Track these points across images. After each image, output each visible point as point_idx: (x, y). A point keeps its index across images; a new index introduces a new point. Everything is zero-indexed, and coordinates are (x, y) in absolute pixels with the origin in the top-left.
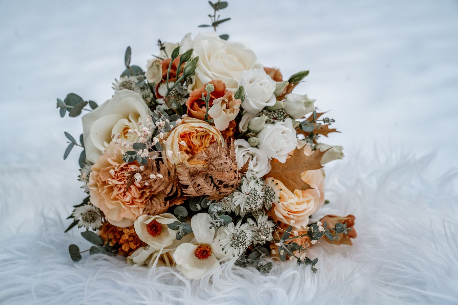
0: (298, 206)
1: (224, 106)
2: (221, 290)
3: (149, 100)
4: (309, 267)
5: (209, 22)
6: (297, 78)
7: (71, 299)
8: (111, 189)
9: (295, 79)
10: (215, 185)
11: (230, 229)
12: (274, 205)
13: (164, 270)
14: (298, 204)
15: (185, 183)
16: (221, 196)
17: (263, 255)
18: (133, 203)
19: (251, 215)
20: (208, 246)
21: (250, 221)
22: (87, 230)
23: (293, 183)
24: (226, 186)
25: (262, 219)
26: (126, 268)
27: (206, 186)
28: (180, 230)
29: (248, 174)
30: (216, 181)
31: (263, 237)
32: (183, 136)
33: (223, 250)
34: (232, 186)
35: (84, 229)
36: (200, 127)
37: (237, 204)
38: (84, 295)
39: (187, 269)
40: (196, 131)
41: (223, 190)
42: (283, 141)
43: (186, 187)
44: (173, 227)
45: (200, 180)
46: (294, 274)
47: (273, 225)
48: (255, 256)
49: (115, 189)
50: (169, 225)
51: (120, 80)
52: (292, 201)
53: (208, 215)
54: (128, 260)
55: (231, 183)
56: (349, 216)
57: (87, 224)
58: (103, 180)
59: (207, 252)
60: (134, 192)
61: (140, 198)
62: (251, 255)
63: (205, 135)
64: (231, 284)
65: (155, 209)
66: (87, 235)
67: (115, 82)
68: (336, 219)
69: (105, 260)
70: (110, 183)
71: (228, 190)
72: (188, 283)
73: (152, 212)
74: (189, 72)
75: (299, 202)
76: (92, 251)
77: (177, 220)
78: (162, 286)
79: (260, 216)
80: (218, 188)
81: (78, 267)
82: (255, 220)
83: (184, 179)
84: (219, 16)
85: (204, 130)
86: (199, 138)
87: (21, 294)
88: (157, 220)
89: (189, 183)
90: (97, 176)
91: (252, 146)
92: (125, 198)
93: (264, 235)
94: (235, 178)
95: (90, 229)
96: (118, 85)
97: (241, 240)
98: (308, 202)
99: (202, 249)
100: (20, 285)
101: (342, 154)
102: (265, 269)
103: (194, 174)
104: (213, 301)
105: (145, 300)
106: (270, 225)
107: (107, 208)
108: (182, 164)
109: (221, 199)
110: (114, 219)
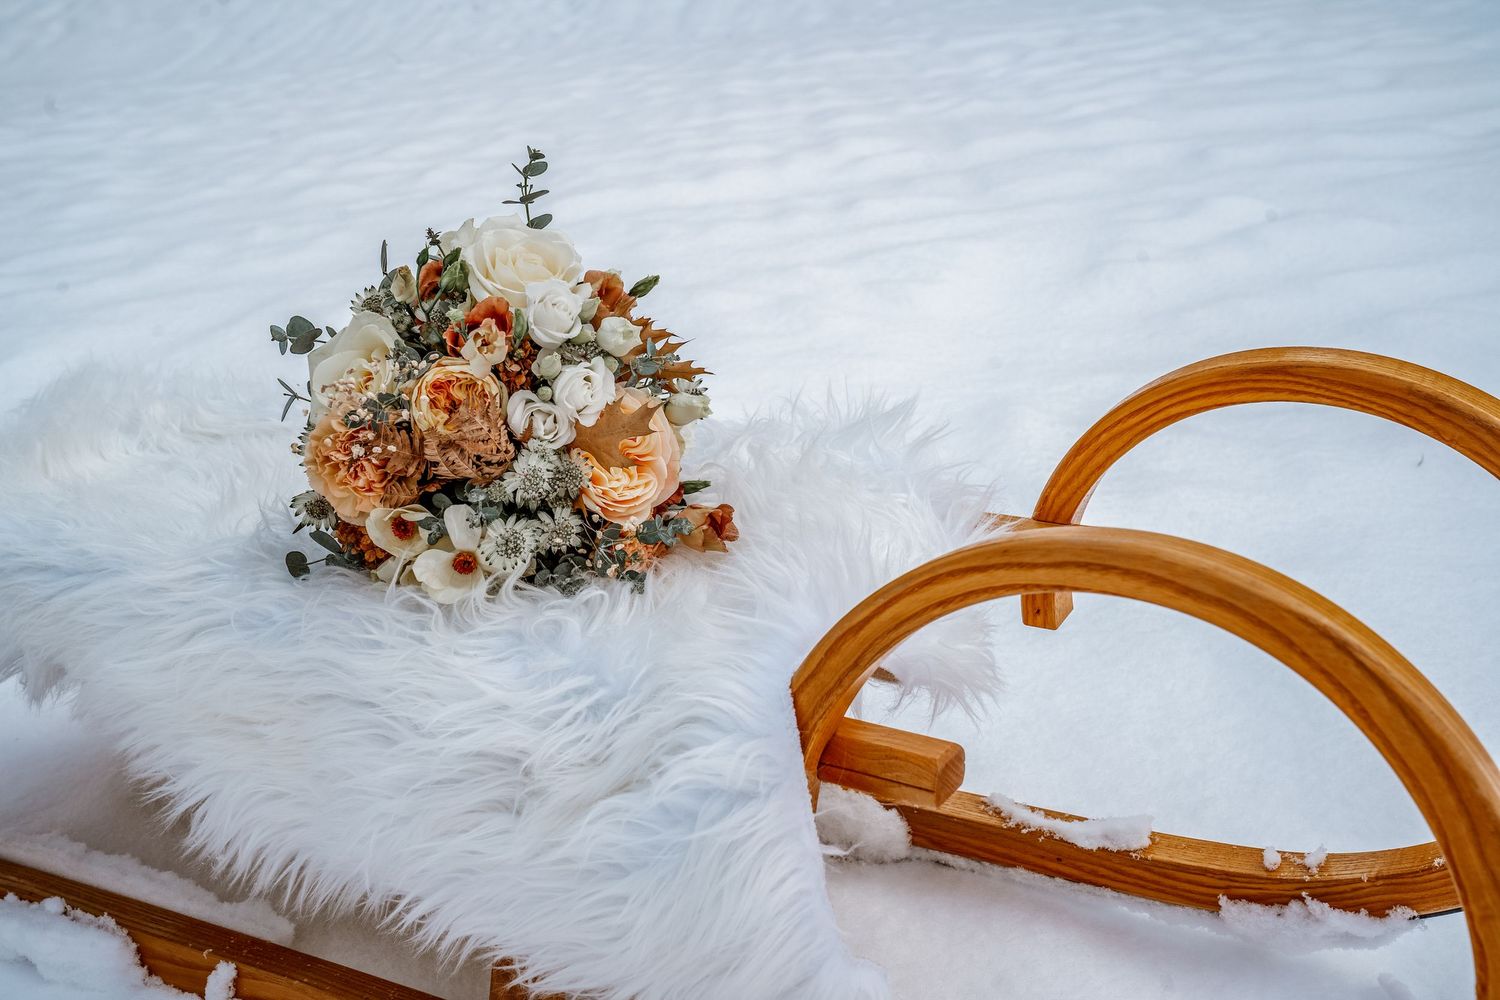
0: (627, 493)
1: (479, 342)
2: (489, 620)
3: (403, 327)
4: (630, 585)
5: (518, 194)
6: (642, 287)
7: (286, 633)
8: (336, 467)
9: (639, 289)
10: (474, 463)
11: (498, 529)
12: (582, 491)
13: (408, 591)
14: (628, 488)
15: (433, 459)
16: (486, 478)
17: (577, 567)
18: (370, 490)
19: (545, 507)
20: (471, 555)
21: (543, 516)
22: (318, 529)
23: (608, 458)
24: (489, 464)
25: (563, 514)
26: (366, 587)
27: (462, 463)
28: (434, 530)
29: (532, 444)
30: (472, 456)
31: (558, 540)
32: (437, 386)
33: (487, 559)
34: (500, 464)
35: (313, 529)
36: (462, 372)
37: (509, 490)
38: (300, 628)
39: (434, 587)
40: (458, 378)
41: (487, 469)
42: (585, 391)
43: (436, 464)
44: (425, 524)
45: (453, 455)
46: (602, 596)
47: (580, 522)
48: (565, 570)
49: (341, 466)
50: (420, 523)
51: (364, 296)
52: (615, 484)
53: (469, 508)
54: (372, 576)
55: (495, 459)
56: (722, 507)
57: (315, 521)
58: (326, 454)
59: (470, 563)
60: (370, 474)
61: (381, 481)
62: (557, 569)
63: (471, 385)
64: (507, 611)
65: (396, 498)
66: (318, 536)
67: (355, 299)
68: (698, 511)
69: (339, 574)
70: (333, 458)
71: (495, 471)
72: (437, 610)
73: (393, 502)
74: (447, 286)
75: (631, 485)
76: (330, 560)
77: (429, 515)
78: (402, 614)
79: (559, 510)
80: (478, 466)
81: (297, 586)
82: (552, 515)
83: (432, 452)
84: (531, 186)
85: (468, 376)
86: (464, 388)
87: (220, 625)
88: (402, 516)
89: (438, 459)
90: (317, 447)
91: (544, 401)
92: (357, 481)
93: (562, 538)
94: (498, 451)
95: (323, 529)
96: (361, 304)
97: (511, 545)
98: (647, 484)
99: (462, 558)
100: (218, 611)
101: (706, 409)
102: (568, 590)
103: (447, 445)
104: (470, 635)
105: (371, 633)
106: (575, 522)
107: (334, 498)
108: (432, 430)
109: (490, 483)
110: (346, 512)
